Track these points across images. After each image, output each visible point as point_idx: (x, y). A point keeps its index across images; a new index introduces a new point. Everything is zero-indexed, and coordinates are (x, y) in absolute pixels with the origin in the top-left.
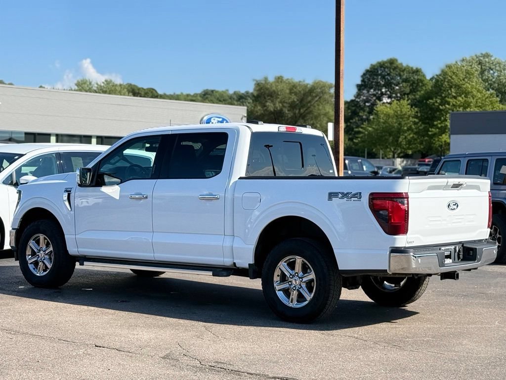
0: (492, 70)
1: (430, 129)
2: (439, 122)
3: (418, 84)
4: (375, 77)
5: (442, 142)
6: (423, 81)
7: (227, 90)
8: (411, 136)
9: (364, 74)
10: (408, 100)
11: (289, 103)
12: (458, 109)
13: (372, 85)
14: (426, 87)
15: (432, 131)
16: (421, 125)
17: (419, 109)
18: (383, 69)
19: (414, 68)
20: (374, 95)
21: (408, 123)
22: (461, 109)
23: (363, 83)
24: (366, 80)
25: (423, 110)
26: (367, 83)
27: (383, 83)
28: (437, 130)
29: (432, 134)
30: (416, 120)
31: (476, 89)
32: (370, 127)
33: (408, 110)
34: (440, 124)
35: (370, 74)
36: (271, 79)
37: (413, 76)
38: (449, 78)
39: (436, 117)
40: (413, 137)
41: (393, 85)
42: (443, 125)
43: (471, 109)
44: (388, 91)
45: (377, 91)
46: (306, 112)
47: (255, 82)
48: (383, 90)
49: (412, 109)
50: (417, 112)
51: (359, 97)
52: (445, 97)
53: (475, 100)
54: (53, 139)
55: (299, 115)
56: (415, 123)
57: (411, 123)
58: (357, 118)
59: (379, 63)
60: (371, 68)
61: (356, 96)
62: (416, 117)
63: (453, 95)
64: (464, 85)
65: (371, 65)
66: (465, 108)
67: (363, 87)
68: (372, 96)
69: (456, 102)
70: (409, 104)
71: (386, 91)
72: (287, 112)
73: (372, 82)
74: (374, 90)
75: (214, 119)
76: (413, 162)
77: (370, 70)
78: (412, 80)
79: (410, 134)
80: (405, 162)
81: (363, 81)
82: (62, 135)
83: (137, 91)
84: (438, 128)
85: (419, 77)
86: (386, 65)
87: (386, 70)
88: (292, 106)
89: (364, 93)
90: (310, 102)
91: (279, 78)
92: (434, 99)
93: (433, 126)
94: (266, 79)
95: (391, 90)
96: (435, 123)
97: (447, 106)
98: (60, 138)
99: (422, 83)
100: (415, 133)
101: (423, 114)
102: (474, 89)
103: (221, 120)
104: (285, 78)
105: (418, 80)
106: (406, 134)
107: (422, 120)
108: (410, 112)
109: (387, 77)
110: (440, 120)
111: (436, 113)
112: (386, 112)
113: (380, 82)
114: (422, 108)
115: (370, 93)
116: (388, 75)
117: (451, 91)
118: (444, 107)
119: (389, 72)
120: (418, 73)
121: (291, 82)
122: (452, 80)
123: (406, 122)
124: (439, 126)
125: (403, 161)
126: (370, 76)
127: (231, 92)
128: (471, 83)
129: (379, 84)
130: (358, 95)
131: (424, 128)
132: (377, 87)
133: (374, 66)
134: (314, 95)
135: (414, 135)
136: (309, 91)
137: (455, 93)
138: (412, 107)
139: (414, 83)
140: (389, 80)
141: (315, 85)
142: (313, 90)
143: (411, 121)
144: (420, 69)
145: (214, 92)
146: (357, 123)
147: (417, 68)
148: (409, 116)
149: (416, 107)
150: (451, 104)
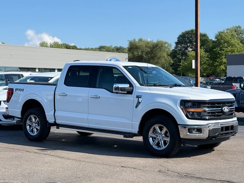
0: (241, 34)
1: (215, 63)
2: (219, 59)
3: (205, 42)
4: (184, 38)
5: (221, 69)
6: (208, 40)
7: (112, 46)
8: (206, 66)
9: (179, 37)
10: (204, 49)
11: (146, 52)
12: (228, 53)
13: (183, 42)
14: (209, 43)
15: (216, 64)
16: (210, 61)
17: (209, 53)
18: (188, 34)
19: (203, 34)
20: (184, 47)
21: (204, 60)
22: (230, 53)
23: (178, 41)
24: (180, 40)
25: (211, 54)
26: (180, 41)
27: (188, 41)
28: (218, 63)
29: (215, 65)
30: (208, 59)
31: (237, 43)
32: (186, 62)
33: (204, 54)
34: (219, 60)
35: (182, 37)
36: (137, 40)
37: (202, 38)
38: (224, 38)
39: (218, 57)
40: (207, 67)
41: (193, 42)
42: (221, 61)
43: (234, 53)
44: (191, 45)
45: (185, 45)
46: (154, 56)
47: (129, 42)
48: (188, 45)
49: (206, 53)
50: (208, 55)
51: (177, 48)
52: (222, 47)
53: (237, 49)
54: (37, 70)
55: (151, 57)
56: (207, 60)
57: (205, 60)
58: (176, 58)
59: (186, 32)
60: (182, 34)
61: (175, 47)
62: (208, 57)
63: (225, 46)
64: (231, 41)
65: (182, 33)
66: (232, 52)
67: (178, 43)
68: (183, 48)
69: (227, 50)
70: (204, 51)
71: (190, 45)
72: (145, 56)
73: (183, 41)
74: (184, 45)
75: (113, 60)
76: (207, 79)
77: (182, 35)
78: (202, 40)
79: (205, 66)
80: (203, 79)
81: (178, 40)
82: (41, 69)
83: (69, 47)
84: (219, 62)
85: (205, 38)
86: (190, 32)
87: (190, 35)
88: (147, 53)
89: (179, 46)
90: (156, 51)
91: (140, 40)
92: (217, 49)
93: (216, 61)
94: (135, 40)
95: (192, 44)
96: (217, 60)
97: (223, 51)
98: (40, 70)
99: (207, 41)
100: (208, 65)
101: (211, 56)
102: (236, 43)
103: (116, 60)
104: (143, 39)
105: (205, 39)
106: (203, 66)
107: (210, 58)
108: (205, 55)
109: (190, 38)
110: (220, 58)
111: (218, 55)
112: (193, 55)
113: (186, 41)
114: (211, 53)
115: (182, 46)
116: (191, 37)
117: (225, 45)
118: (221, 52)
119: (191, 36)
120: (205, 36)
121: (146, 41)
122: (225, 39)
123: (203, 60)
124: (219, 61)
125: (202, 79)
126: (182, 38)
127: (113, 47)
128: (234, 40)
129: (186, 42)
130: (176, 47)
131: (212, 62)
132: (185, 43)
133: (184, 33)
134: (158, 47)
135: (207, 66)
136: (155, 45)
137: (227, 45)
138: (205, 52)
139: (203, 41)
140: (191, 40)
141: (158, 43)
142: (157, 45)
143: (205, 59)
144: (206, 34)
145: (105, 47)
146: (176, 61)
147: (204, 34)
148: (204, 57)
149: (207, 52)
150: (225, 51)
